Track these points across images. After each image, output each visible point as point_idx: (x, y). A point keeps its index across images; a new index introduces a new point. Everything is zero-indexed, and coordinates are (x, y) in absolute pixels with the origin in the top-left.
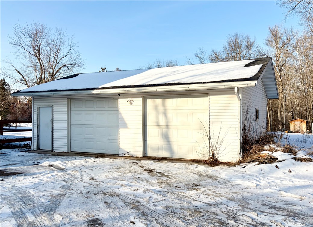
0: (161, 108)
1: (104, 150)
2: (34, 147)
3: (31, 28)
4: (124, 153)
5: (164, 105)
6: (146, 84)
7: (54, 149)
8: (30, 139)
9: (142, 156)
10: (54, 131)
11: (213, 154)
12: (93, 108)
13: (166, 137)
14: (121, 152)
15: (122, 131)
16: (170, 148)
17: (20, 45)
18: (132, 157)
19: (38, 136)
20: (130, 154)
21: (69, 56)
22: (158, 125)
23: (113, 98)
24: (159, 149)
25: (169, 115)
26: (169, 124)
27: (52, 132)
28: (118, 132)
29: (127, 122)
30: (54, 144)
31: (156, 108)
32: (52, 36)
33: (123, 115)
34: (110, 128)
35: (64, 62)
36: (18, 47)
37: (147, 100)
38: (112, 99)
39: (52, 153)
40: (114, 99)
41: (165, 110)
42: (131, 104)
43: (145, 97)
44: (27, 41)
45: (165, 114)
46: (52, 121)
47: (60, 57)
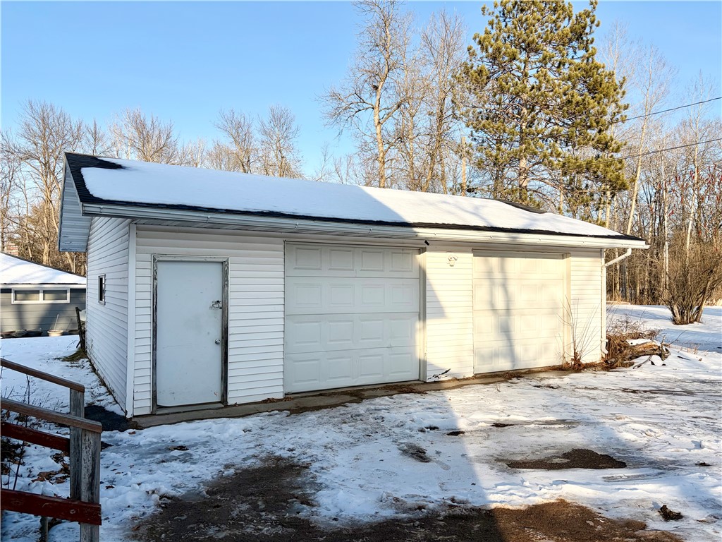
0: (497, 275)
1: (379, 374)
4: (437, 374)
5: (502, 270)
7: (231, 396)
12: (352, 270)
14: (430, 375)
18: (456, 379)
20: (451, 375)
22: (494, 310)
23: (403, 250)
25: (513, 288)
26: (512, 307)
29: (443, 304)
30: (232, 381)
31: (490, 276)
34: (394, 320)
38: (401, 251)
40: (405, 251)
41: (505, 279)
45: (505, 286)
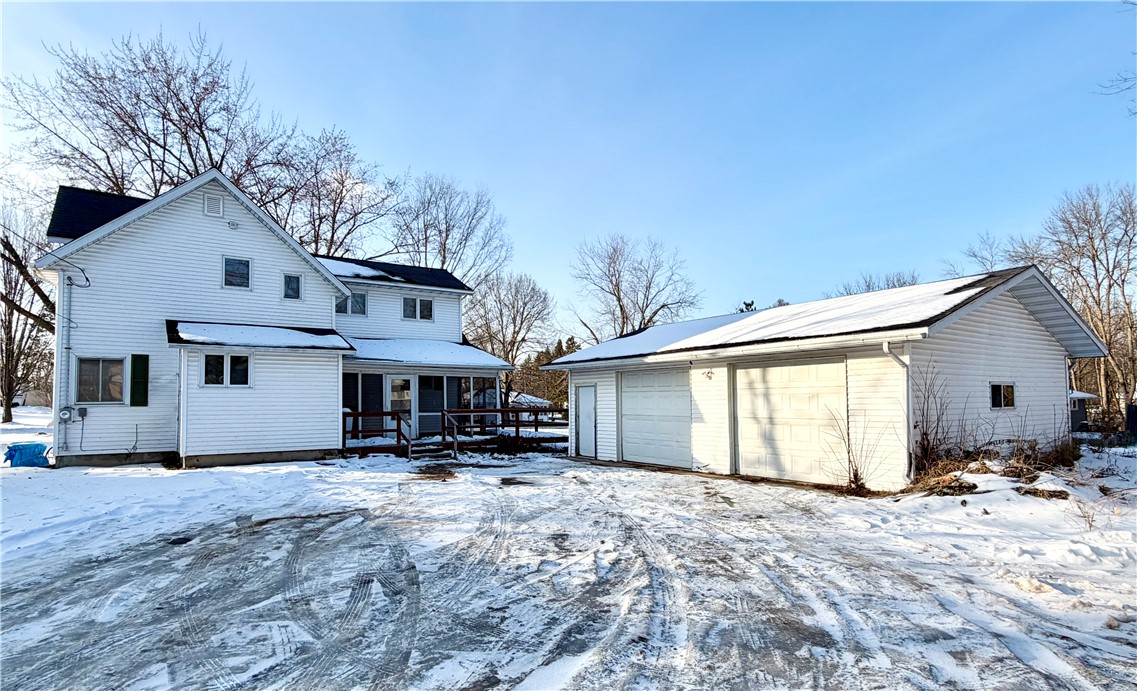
0: (759, 386)
2: (572, 452)
3: (604, 246)
4: (699, 466)
5: (764, 380)
6: (731, 342)
7: (598, 455)
8: (565, 439)
9: (728, 473)
10: (598, 425)
11: (856, 475)
13: (769, 439)
14: (695, 465)
15: (696, 427)
16: (776, 462)
17: (586, 277)
18: (713, 474)
19: (577, 434)
20: (710, 469)
21: (670, 288)
22: (755, 418)
23: (681, 370)
24: (759, 462)
25: (773, 399)
26: (774, 416)
27: (595, 427)
28: (690, 428)
29: (703, 412)
30: (598, 447)
31: (751, 385)
32: (641, 254)
33: (698, 402)
35: (662, 300)
36: (585, 282)
37: (738, 371)
39: (594, 462)
40: (683, 371)
41: (767, 388)
42: (710, 378)
43: (734, 365)
44: (597, 268)
45: (767, 396)
46: (595, 409)
47: (653, 291)
